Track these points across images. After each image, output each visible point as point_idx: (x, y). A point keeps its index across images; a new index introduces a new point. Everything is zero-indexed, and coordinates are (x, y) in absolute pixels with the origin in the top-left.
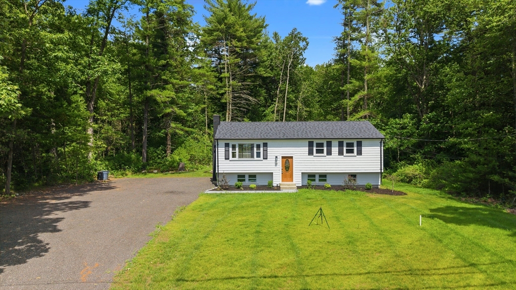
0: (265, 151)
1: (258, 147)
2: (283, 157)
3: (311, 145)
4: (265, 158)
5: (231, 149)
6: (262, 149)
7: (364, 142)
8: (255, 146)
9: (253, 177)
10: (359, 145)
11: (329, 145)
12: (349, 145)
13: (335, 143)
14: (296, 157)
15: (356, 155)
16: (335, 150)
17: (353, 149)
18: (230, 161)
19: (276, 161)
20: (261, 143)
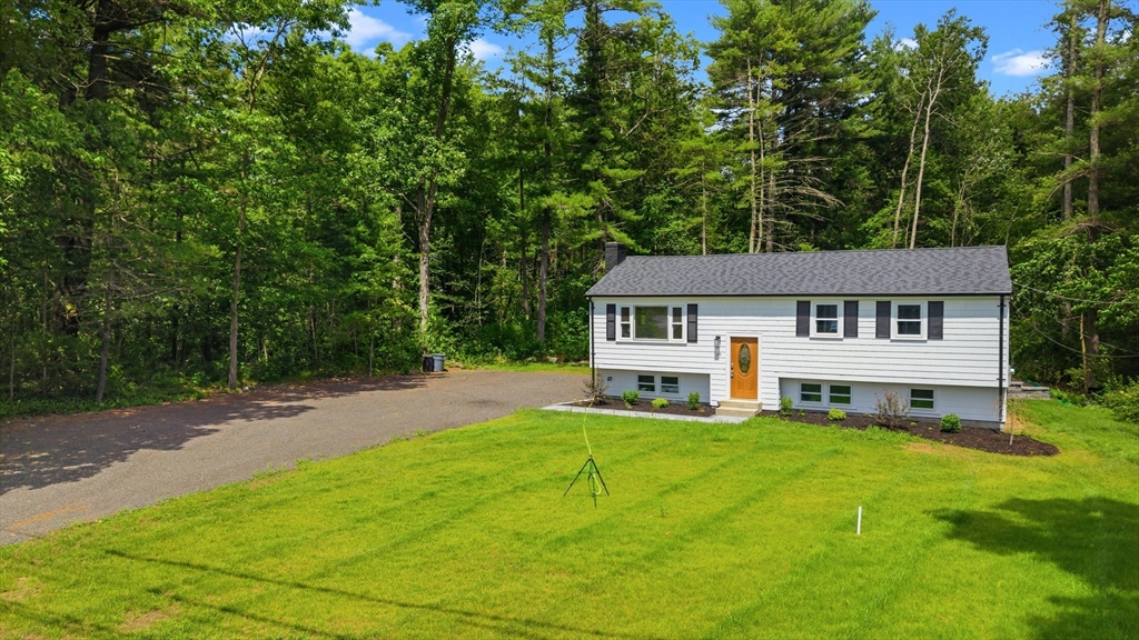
0: (693, 324)
1: (677, 313)
2: (734, 340)
3: (803, 310)
4: (693, 339)
5: (618, 318)
6: (684, 319)
7: (948, 305)
8: (670, 311)
9: (671, 381)
10: (936, 311)
11: (852, 310)
12: (905, 311)
13: (867, 307)
14: (765, 339)
15: (926, 338)
16: (867, 324)
17: (919, 323)
18: (617, 343)
19: (717, 347)
20: (683, 304)
